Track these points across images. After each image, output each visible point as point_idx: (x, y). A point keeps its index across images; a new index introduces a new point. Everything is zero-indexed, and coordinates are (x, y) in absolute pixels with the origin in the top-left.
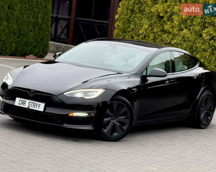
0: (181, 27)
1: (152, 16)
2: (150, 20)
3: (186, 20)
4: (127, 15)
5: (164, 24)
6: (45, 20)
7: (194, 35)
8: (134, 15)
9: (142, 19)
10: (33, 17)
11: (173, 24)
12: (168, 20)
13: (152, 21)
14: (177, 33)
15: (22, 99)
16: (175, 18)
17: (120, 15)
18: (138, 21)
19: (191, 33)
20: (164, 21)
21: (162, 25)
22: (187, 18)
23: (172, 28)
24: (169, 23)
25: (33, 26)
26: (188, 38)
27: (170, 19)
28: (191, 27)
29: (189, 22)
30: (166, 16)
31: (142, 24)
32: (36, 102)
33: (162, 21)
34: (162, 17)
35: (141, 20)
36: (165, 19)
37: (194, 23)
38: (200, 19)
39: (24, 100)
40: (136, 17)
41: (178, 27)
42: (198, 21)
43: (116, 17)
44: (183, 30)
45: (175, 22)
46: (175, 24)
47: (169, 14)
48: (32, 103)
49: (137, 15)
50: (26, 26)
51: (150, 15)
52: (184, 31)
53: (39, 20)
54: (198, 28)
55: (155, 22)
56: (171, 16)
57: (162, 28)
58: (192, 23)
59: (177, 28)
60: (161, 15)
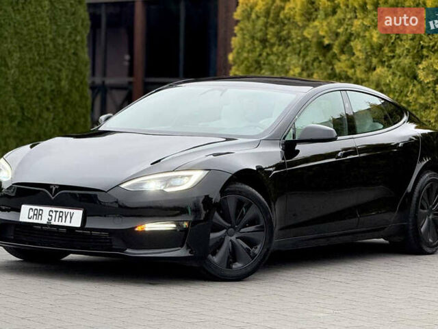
0: (371, 62)
1: (307, 48)
2: (304, 57)
3: (381, 47)
4: (252, 51)
5: (335, 61)
6: (77, 84)
7: (400, 76)
8: (268, 50)
9: (286, 55)
10: (48, 79)
11: (353, 59)
12: (342, 52)
13: (308, 59)
14: (363, 76)
15: (34, 207)
16: (357, 45)
17: (238, 53)
18: (277, 60)
19: (394, 74)
20: (334, 56)
21: (331, 63)
22: (381, 41)
23: (353, 66)
24: (343, 57)
25: (52, 99)
26: (388, 85)
27: (346, 48)
28: (393, 61)
29: (386, 50)
30: (337, 43)
31: (287, 67)
32: (64, 210)
33: (329, 55)
34: (329, 47)
35: (284, 60)
36: (336, 50)
37: (398, 51)
38: (409, 42)
39: (38, 208)
40: (273, 53)
41: (365, 63)
42: (407, 46)
43: (231, 57)
44: (375, 69)
45: (357, 54)
46: (358, 57)
47: (342, 38)
48: (56, 212)
49: (275, 49)
50: (35, 100)
51: (302, 44)
52: (379, 70)
53: (63, 83)
54: (406, 61)
55: (314, 60)
56: (348, 41)
57: (329, 71)
58: (393, 51)
59: (363, 68)
60: (326, 42)
